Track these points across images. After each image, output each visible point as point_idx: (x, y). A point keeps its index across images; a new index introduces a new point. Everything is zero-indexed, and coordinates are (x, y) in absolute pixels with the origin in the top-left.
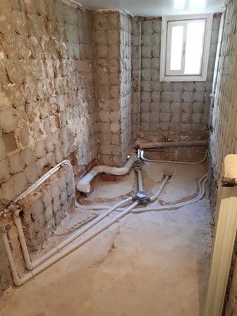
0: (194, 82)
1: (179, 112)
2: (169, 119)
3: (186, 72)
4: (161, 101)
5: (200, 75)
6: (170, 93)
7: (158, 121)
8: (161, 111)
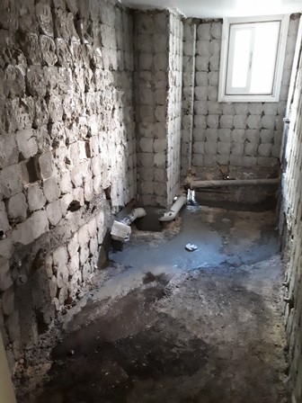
0: (263, 103)
1: (242, 141)
2: (229, 151)
4: (219, 127)
5: (272, 94)
6: (231, 117)
7: (215, 152)
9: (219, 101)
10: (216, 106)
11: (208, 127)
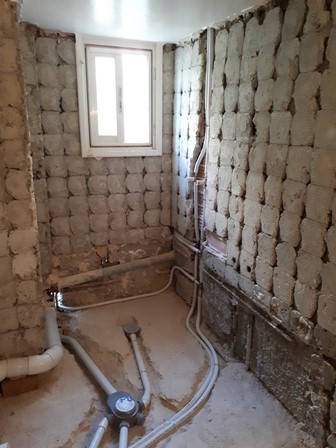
0: (143, 157)
1: (123, 210)
2: (106, 225)
3: (128, 140)
4: (89, 193)
5: (152, 145)
6: (104, 178)
7: (87, 230)
8: (90, 212)
9: (84, 155)
10: (80, 163)
11: (71, 194)
